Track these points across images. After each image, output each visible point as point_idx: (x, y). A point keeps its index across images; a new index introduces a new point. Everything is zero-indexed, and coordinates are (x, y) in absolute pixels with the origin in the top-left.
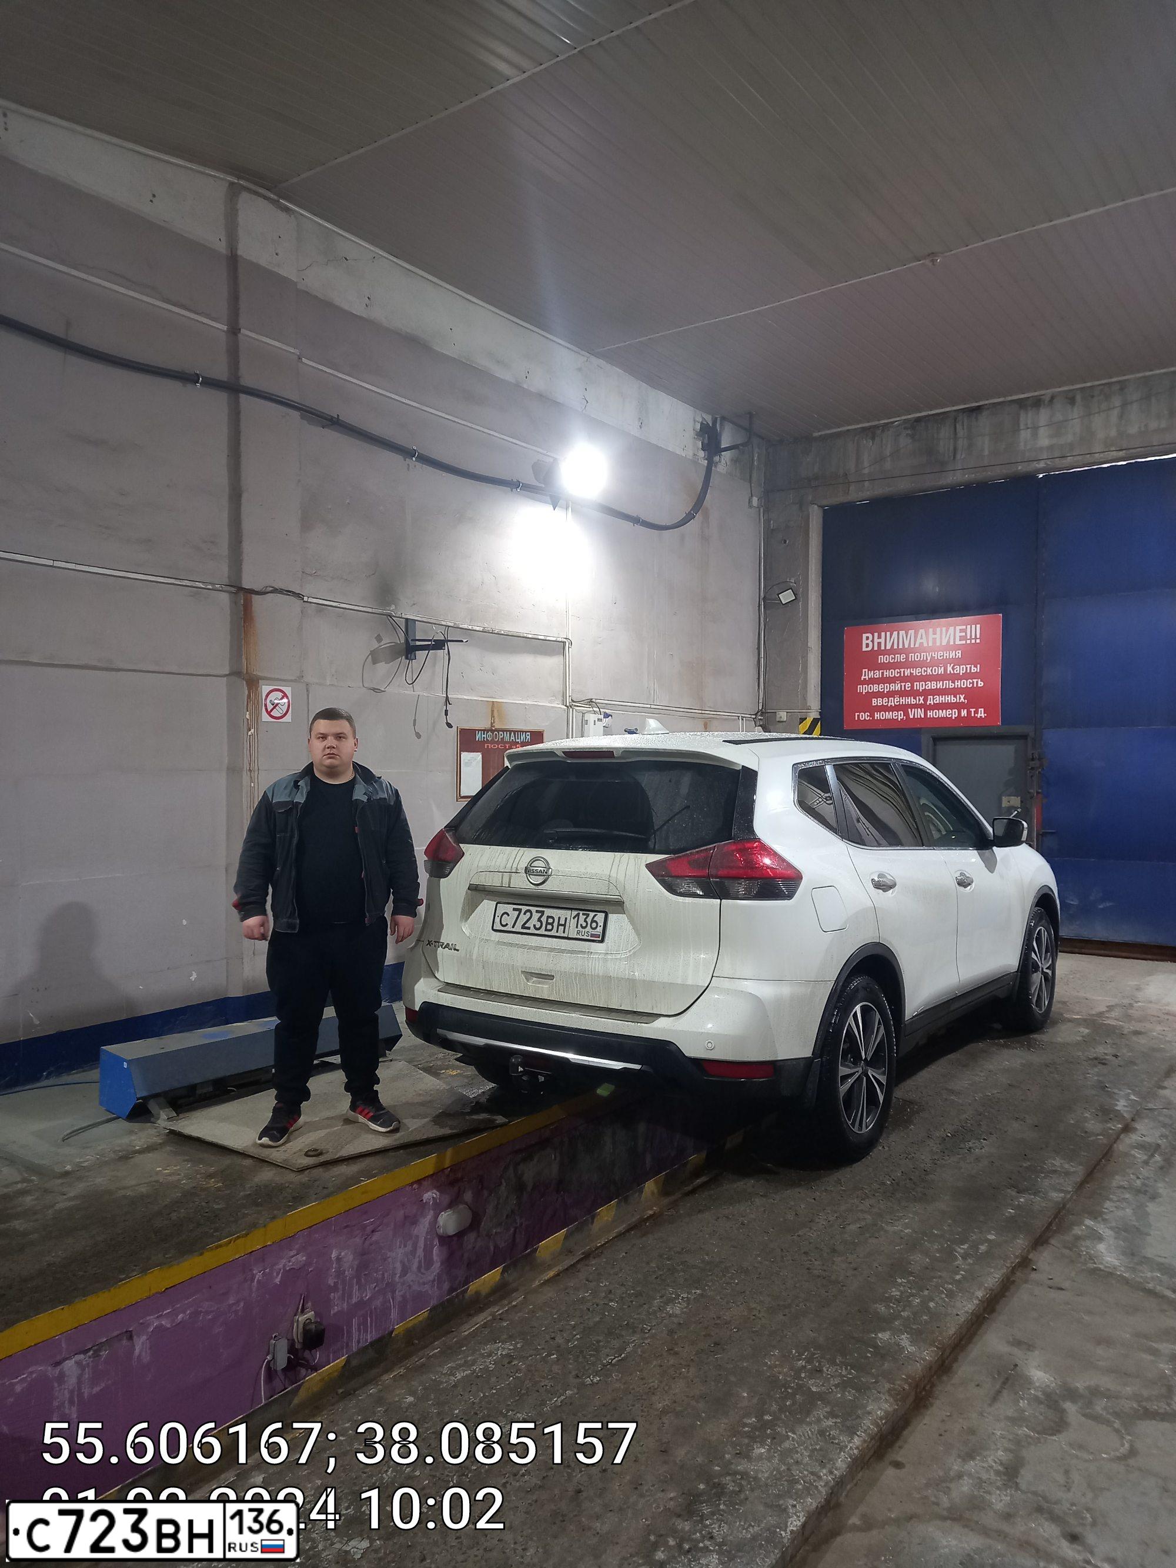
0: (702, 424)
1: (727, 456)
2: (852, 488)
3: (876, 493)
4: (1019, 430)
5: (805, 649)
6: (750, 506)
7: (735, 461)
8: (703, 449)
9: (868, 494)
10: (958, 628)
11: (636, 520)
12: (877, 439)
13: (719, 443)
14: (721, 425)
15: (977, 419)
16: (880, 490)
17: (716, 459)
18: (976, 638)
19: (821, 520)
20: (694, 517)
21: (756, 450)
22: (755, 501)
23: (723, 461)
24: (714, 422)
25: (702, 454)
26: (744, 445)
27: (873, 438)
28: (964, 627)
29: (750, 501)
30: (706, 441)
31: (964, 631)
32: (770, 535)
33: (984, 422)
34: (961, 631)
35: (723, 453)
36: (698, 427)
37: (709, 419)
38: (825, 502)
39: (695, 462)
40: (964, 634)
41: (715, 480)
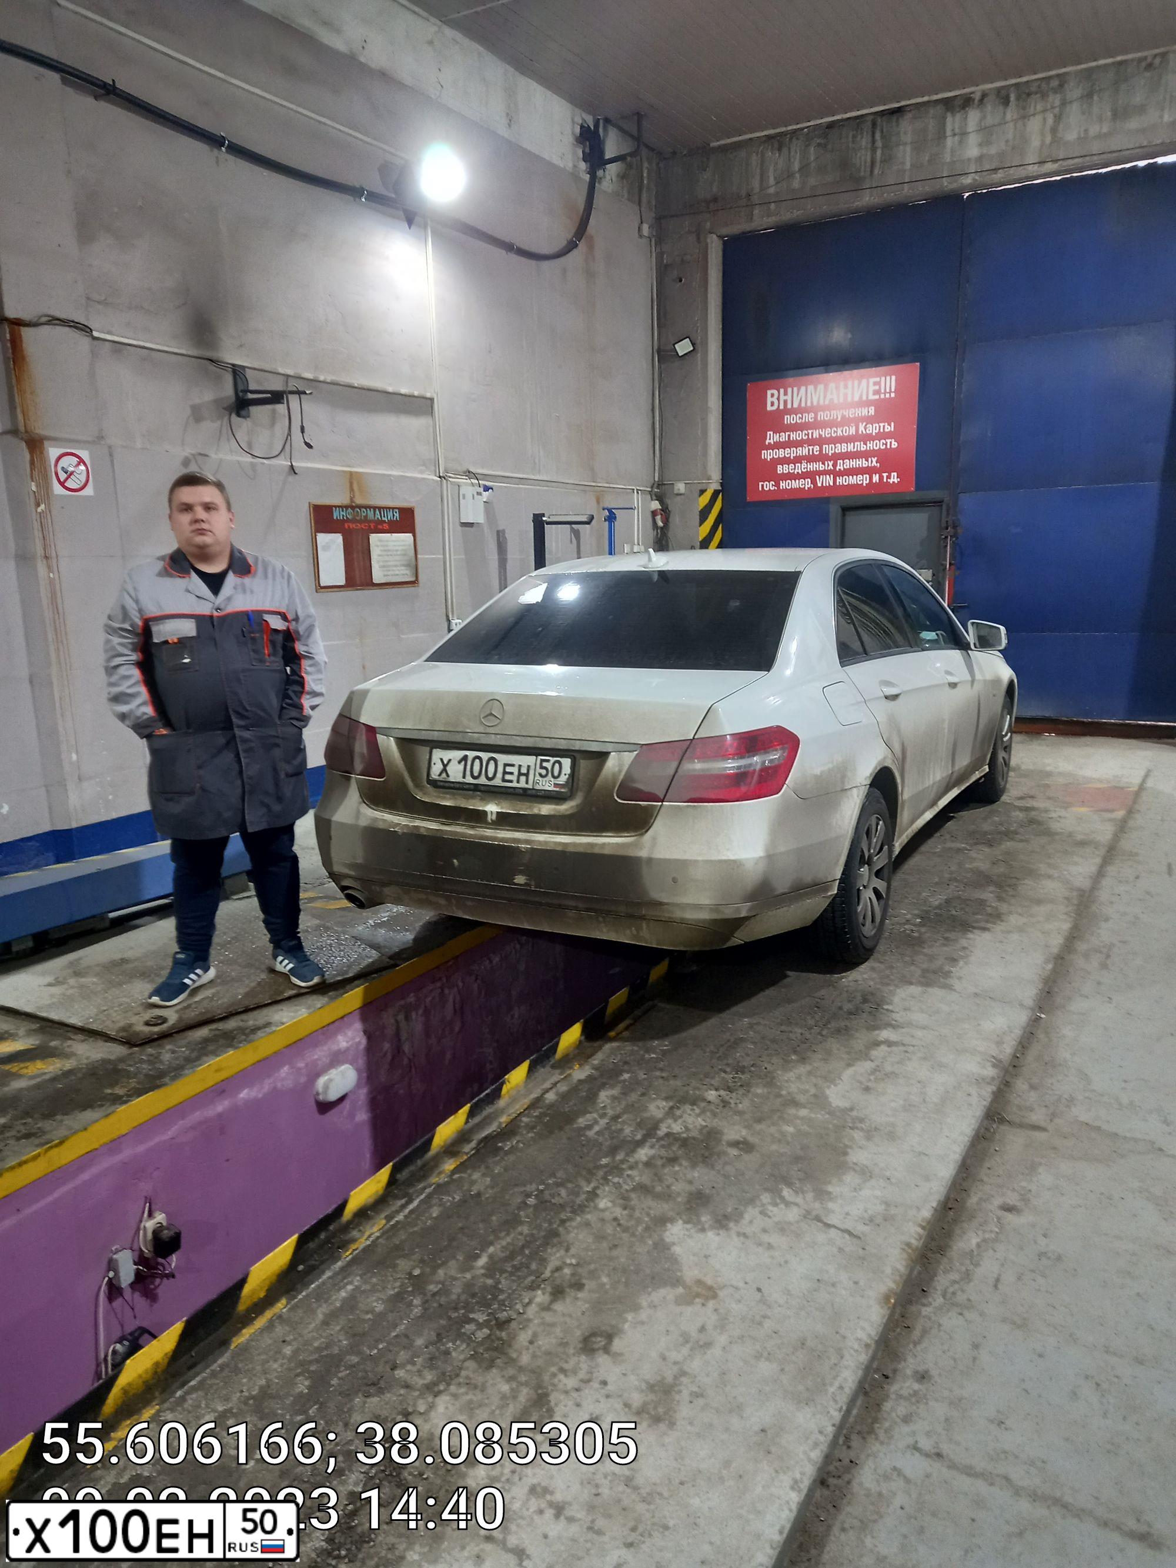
0: (582, 127)
1: (612, 169)
2: (756, 212)
3: (784, 218)
4: (945, 137)
5: (705, 410)
6: (641, 236)
7: (622, 177)
8: (584, 160)
9: (772, 220)
10: (872, 380)
11: (509, 247)
12: (785, 150)
13: (602, 152)
14: (605, 129)
15: (897, 125)
16: (789, 214)
17: (600, 173)
18: (890, 393)
19: (720, 253)
20: (576, 246)
21: (646, 165)
22: (646, 229)
23: (608, 177)
24: (596, 125)
25: (583, 166)
26: (631, 154)
27: (780, 149)
28: (878, 379)
29: (640, 229)
30: (587, 150)
31: (878, 383)
32: (662, 270)
33: (906, 129)
34: (875, 384)
35: (608, 166)
36: (578, 130)
37: (590, 121)
38: (726, 231)
39: (575, 176)
40: (877, 387)
41: (599, 201)
